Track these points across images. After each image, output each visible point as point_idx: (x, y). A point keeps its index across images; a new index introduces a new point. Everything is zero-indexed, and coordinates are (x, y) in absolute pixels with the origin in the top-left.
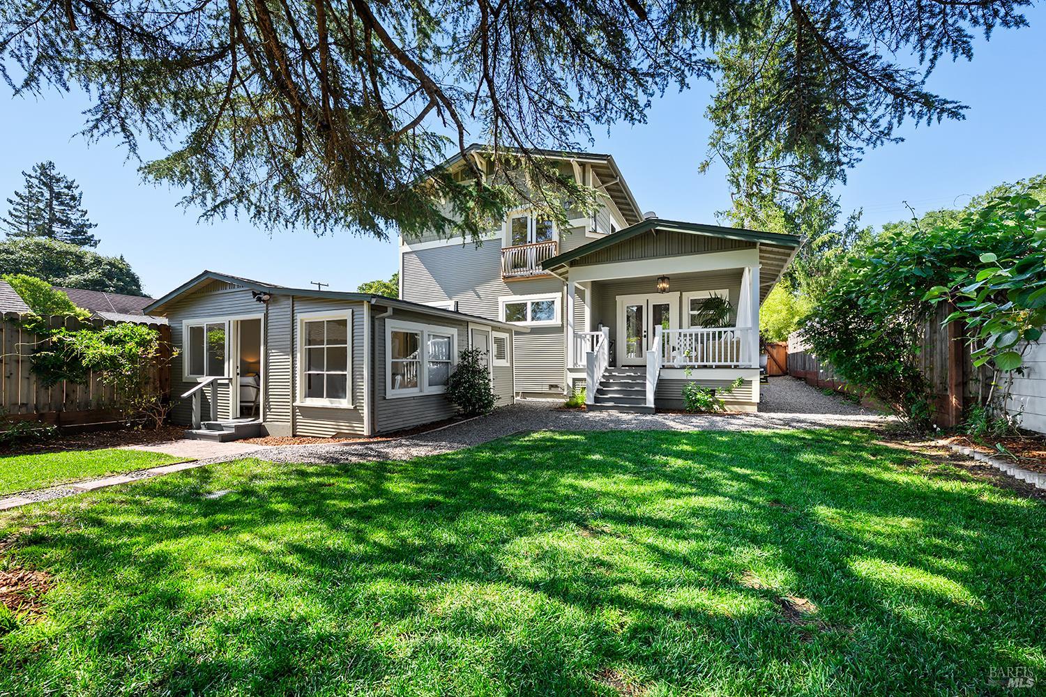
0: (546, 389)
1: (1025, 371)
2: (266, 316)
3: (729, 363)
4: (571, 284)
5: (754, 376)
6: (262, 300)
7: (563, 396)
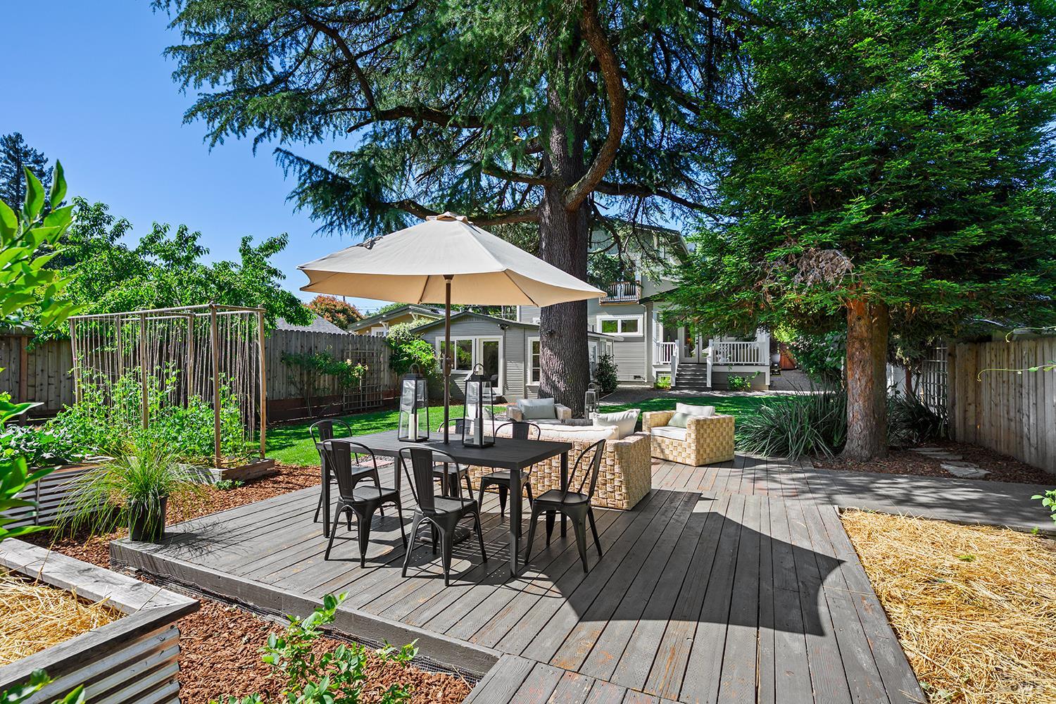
0: (632, 379)
2: (504, 338)
3: (752, 362)
4: (655, 313)
5: (767, 370)
6: (503, 328)
7: (644, 384)
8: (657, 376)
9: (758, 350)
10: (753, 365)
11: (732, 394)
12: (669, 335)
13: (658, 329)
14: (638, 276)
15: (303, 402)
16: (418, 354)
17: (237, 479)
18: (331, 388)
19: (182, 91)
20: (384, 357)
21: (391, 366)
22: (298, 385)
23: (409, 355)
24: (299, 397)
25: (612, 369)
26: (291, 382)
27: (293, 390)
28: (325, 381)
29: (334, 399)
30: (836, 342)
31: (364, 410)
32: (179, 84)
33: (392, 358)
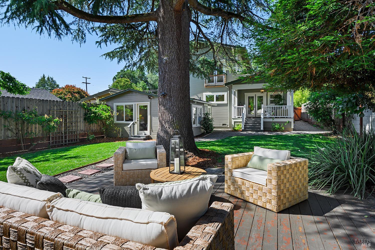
0: (221, 126)
1: (354, 118)
2: (151, 103)
3: (284, 116)
4: (233, 91)
5: (292, 120)
6: (150, 98)
7: (228, 128)
8: (234, 124)
9: (287, 110)
10: (284, 118)
11: (274, 134)
12: (241, 103)
13: (235, 99)
14: (224, 70)
15: (18, 141)
16: (101, 112)
18: (41, 132)
20: (80, 114)
21: (85, 119)
22: (15, 131)
23: (95, 113)
24: (15, 138)
25: (211, 120)
26: (8, 129)
27: (9, 134)
28: (36, 129)
29: (42, 139)
30: (345, 102)
31: (65, 144)
33: (85, 114)
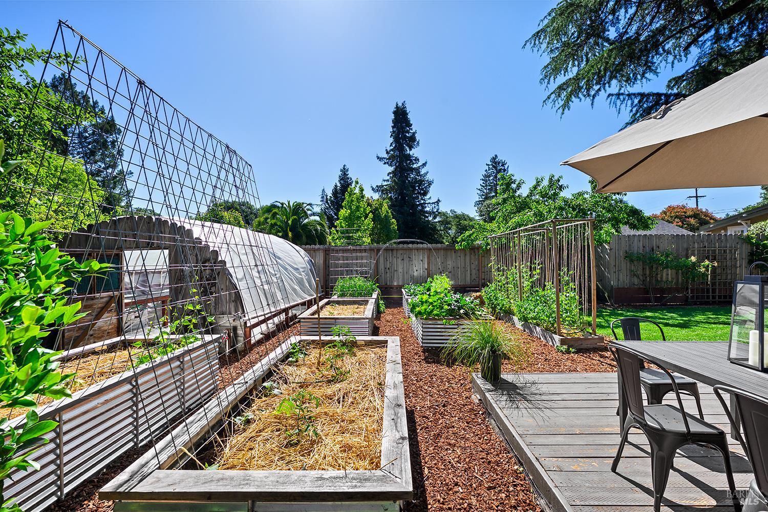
15: (646, 291)
17: (572, 346)
18: (674, 281)
19: (547, 89)
20: (740, 254)
22: (641, 277)
24: (641, 287)
26: (634, 274)
27: (636, 281)
28: (668, 275)
31: (713, 302)
32: (544, 85)
33: (752, 254)
